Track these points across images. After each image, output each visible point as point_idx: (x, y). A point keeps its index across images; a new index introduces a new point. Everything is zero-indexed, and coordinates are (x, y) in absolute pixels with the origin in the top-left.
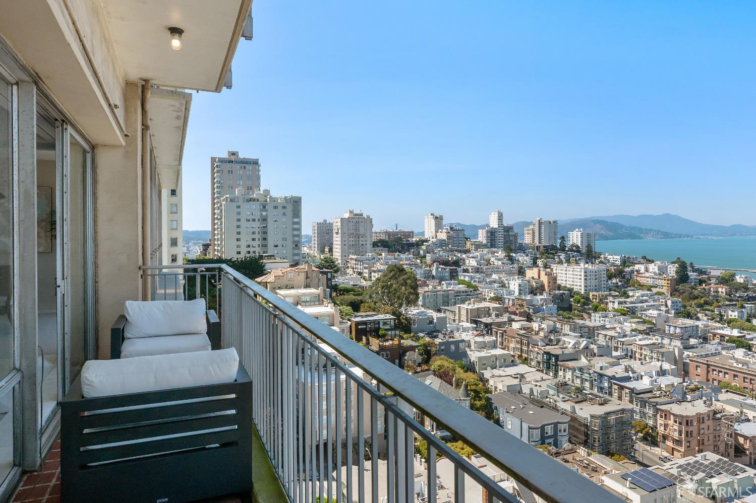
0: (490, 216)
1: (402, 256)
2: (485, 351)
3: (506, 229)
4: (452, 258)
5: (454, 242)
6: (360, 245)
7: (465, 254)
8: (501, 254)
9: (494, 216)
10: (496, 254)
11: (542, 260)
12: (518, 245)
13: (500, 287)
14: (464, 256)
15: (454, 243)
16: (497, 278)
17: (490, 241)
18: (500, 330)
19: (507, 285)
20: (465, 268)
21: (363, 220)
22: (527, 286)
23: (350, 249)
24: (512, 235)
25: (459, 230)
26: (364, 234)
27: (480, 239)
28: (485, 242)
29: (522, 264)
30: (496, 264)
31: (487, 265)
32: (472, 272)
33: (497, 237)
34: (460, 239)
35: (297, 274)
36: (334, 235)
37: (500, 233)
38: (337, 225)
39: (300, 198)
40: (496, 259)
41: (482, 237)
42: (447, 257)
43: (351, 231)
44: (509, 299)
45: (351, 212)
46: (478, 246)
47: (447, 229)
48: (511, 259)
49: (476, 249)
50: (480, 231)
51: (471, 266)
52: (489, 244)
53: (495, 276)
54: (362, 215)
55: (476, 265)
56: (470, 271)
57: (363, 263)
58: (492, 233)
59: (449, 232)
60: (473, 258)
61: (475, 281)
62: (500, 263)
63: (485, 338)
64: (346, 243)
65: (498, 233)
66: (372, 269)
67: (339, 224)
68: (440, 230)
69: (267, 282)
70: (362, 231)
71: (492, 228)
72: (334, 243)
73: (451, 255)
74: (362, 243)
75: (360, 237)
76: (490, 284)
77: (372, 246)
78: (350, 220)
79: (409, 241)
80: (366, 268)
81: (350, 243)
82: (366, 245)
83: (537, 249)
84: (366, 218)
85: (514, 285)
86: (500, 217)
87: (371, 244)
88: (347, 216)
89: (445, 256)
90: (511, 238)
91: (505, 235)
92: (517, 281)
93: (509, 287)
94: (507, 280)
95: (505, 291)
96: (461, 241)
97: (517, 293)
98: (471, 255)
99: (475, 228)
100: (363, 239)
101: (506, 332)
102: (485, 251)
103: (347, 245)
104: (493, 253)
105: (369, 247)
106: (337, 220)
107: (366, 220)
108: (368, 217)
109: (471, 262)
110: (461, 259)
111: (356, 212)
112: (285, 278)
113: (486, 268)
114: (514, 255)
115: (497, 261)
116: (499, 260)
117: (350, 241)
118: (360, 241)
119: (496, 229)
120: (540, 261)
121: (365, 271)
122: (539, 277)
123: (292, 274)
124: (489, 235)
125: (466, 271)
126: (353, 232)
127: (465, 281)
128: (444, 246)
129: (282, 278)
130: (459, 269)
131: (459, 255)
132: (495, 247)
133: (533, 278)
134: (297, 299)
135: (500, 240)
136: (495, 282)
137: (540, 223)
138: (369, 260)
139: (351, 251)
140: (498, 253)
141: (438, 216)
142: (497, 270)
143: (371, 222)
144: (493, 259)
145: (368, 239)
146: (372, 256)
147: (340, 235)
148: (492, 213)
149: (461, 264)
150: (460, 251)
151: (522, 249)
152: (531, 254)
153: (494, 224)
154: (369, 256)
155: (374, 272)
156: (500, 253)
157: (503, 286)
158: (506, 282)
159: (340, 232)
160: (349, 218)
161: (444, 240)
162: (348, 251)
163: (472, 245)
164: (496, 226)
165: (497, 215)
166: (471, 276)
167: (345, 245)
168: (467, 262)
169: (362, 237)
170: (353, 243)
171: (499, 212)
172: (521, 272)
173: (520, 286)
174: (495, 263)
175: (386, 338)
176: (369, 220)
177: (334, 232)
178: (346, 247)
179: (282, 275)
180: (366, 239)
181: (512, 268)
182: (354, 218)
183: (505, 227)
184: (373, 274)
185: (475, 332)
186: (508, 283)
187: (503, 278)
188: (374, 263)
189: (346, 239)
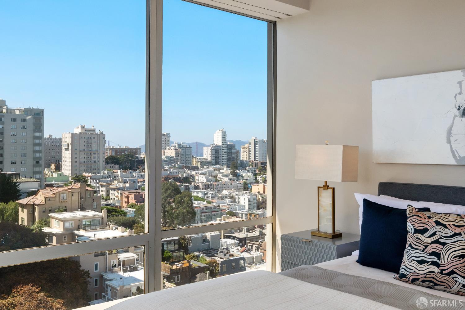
0: (214, 134)
1: (134, 174)
2: (254, 266)
3: (229, 147)
4: (182, 175)
5: (182, 159)
6: (92, 162)
7: (194, 171)
8: (226, 171)
9: (218, 134)
10: (221, 171)
11: (262, 175)
12: (239, 162)
13: (231, 202)
14: (194, 173)
15: (182, 161)
16: (227, 193)
17: (214, 158)
18: (254, 244)
19: (237, 200)
20: (196, 184)
21: (96, 136)
22: (255, 201)
23: (81, 166)
24: (234, 153)
25: (186, 147)
26: (97, 151)
27: (205, 156)
28: (210, 159)
29: (246, 180)
30: (224, 180)
31: (216, 181)
32: (203, 189)
33: (220, 154)
34: (187, 156)
35: (71, 195)
36: (63, 151)
37: (223, 151)
38: (67, 140)
39: (42, 111)
40: (223, 176)
41: (207, 155)
42: (177, 174)
43: (83, 148)
44: (242, 214)
45: (83, 127)
46: (205, 163)
47: (175, 146)
48: (236, 175)
49: (202, 166)
50: (205, 149)
51: (201, 182)
52: (214, 161)
53: (225, 192)
54: (94, 131)
55: (205, 181)
56: (201, 187)
57: (99, 180)
58: (216, 151)
59: (178, 150)
60: (202, 174)
61: (208, 197)
62: (227, 179)
63: (251, 253)
64: (77, 160)
65: (222, 151)
66: (111, 187)
67: (70, 140)
68: (168, 148)
69: (34, 205)
70: (94, 147)
71: (217, 146)
72: (63, 159)
73: (181, 172)
74: (95, 160)
75: (92, 153)
76: (222, 199)
77: (104, 163)
78: (81, 136)
79: (138, 157)
80: (102, 186)
81: (81, 160)
82: (98, 161)
83: (255, 166)
84: (99, 133)
85: (244, 199)
86: (224, 135)
87: (104, 161)
88: (78, 131)
89: (176, 173)
90: (233, 156)
91: (228, 153)
92: (246, 195)
93: (239, 202)
94: (237, 195)
95: (237, 206)
96: (188, 158)
97: (247, 208)
98: (200, 172)
99: (200, 146)
100: (96, 155)
101: (261, 246)
102: (211, 168)
103: (78, 162)
104: (219, 170)
105: (102, 163)
106: (66, 135)
107: (98, 136)
108: (101, 133)
109: (200, 178)
110: (191, 176)
111: (87, 127)
112: (57, 199)
113: (215, 185)
114: (238, 171)
115: (224, 177)
116: (226, 176)
117: (81, 158)
118: (92, 157)
119: (220, 146)
120: (259, 176)
121: (102, 189)
122: (264, 192)
123: (65, 195)
124: (214, 152)
125: (197, 187)
126: (85, 148)
127: (198, 197)
128: (173, 163)
129: (54, 199)
130: (190, 186)
131: (189, 172)
132: (219, 164)
133: (259, 193)
134: (78, 223)
135: (224, 157)
136: (226, 197)
137: (255, 142)
138: (105, 178)
139: (82, 168)
140: (223, 169)
141: (165, 134)
142: (225, 186)
143: (104, 138)
144: (220, 175)
145: (101, 156)
146: (108, 173)
147: (70, 151)
148: (216, 132)
149: (191, 180)
150: (189, 168)
151: (243, 165)
152: (252, 170)
153: (218, 141)
154: (104, 173)
155: (113, 189)
156: (225, 169)
157: (234, 201)
158: (236, 197)
159: (70, 147)
160: (80, 133)
161: (173, 157)
162: (79, 168)
163: (198, 162)
164: (220, 144)
165: (221, 134)
166: (205, 192)
167: (76, 162)
168: (197, 178)
169: (95, 154)
170: (85, 160)
171: (222, 131)
172: (246, 188)
173: (249, 200)
174: (222, 180)
175: (171, 260)
176: (102, 136)
177: (63, 148)
178: (77, 164)
179: (53, 195)
180: (98, 155)
181: (239, 184)
182: (86, 134)
183: (228, 145)
184: (111, 192)
185: (240, 248)
186: (238, 198)
187: (233, 194)
188: (111, 181)
189: (77, 156)
